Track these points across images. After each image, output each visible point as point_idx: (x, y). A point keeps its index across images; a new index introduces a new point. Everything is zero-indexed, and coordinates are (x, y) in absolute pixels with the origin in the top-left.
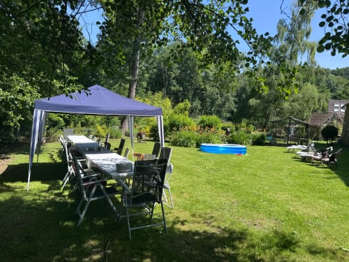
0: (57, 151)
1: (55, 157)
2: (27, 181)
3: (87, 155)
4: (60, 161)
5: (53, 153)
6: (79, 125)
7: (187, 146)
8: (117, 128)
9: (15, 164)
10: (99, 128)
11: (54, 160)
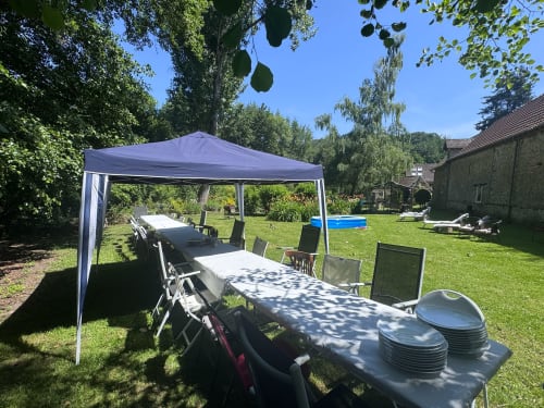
0: (125, 239)
1: (125, 249)
2: (75, 324)
3: (198, 259)
4: (135, 258)
5: (120, 243)
6: (150, 200)
7: (290, 221)
8: (194, 201)
9: (59, 269)
10: (174, 202)
11: (123, 255)
